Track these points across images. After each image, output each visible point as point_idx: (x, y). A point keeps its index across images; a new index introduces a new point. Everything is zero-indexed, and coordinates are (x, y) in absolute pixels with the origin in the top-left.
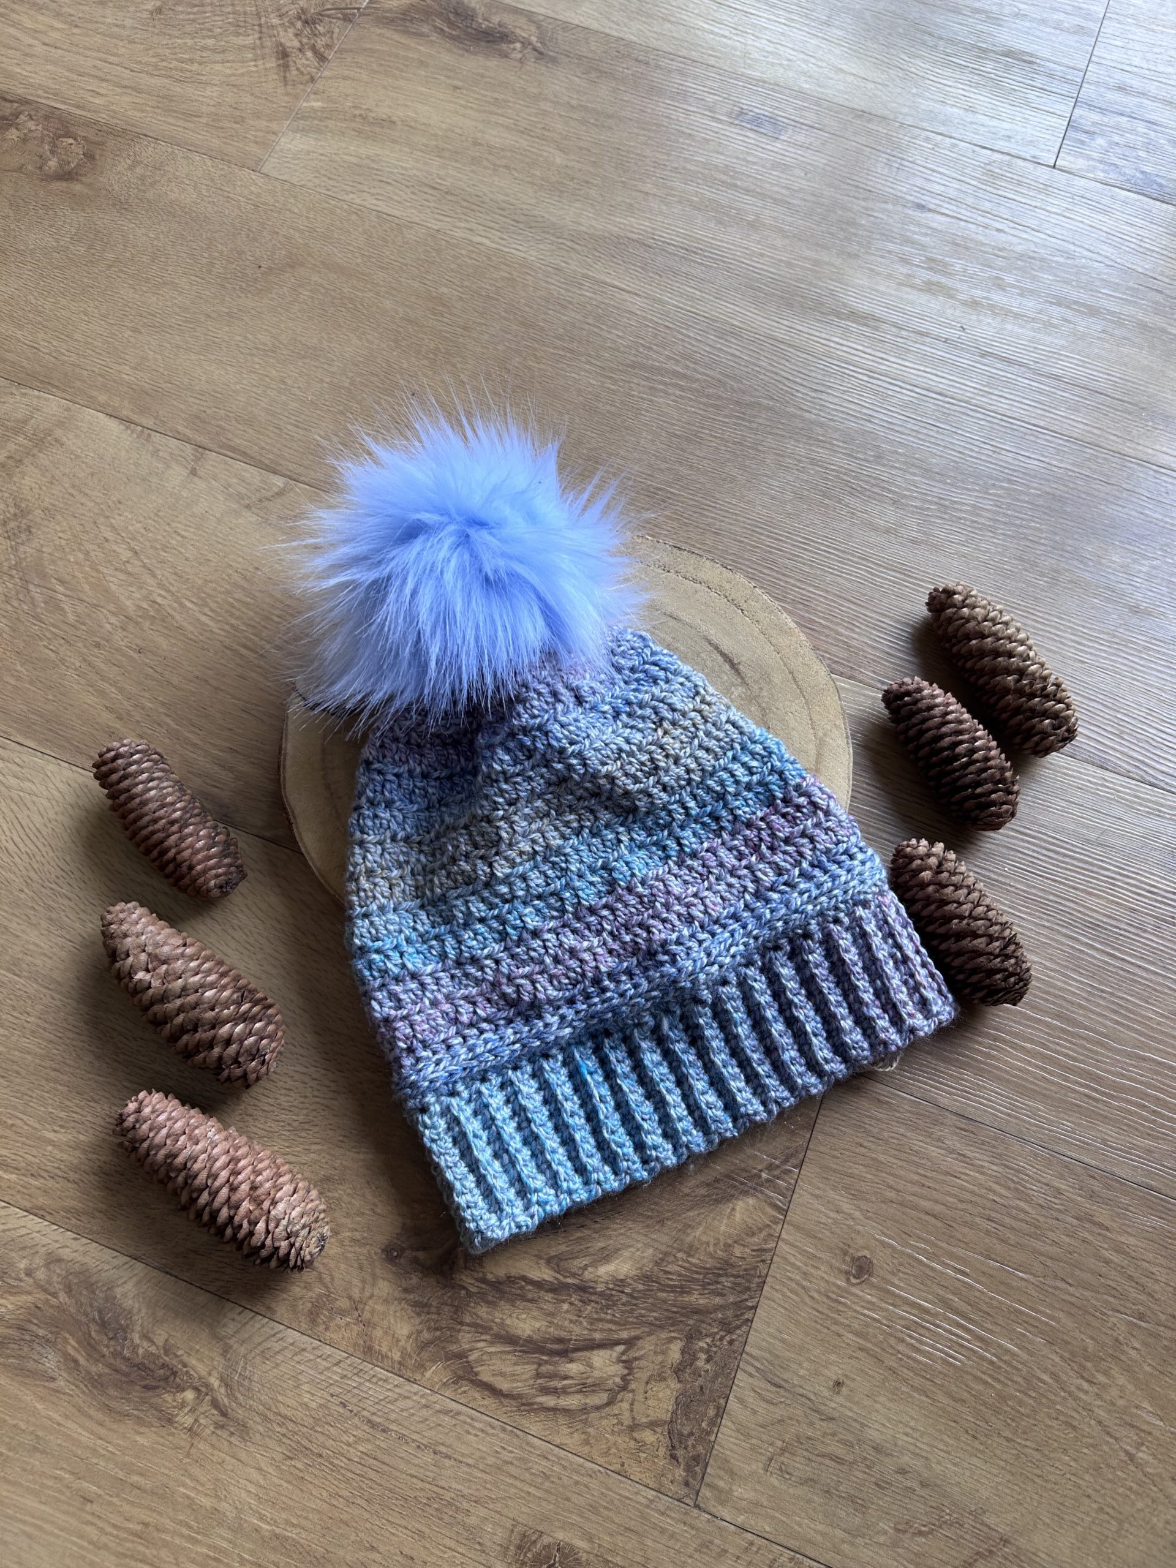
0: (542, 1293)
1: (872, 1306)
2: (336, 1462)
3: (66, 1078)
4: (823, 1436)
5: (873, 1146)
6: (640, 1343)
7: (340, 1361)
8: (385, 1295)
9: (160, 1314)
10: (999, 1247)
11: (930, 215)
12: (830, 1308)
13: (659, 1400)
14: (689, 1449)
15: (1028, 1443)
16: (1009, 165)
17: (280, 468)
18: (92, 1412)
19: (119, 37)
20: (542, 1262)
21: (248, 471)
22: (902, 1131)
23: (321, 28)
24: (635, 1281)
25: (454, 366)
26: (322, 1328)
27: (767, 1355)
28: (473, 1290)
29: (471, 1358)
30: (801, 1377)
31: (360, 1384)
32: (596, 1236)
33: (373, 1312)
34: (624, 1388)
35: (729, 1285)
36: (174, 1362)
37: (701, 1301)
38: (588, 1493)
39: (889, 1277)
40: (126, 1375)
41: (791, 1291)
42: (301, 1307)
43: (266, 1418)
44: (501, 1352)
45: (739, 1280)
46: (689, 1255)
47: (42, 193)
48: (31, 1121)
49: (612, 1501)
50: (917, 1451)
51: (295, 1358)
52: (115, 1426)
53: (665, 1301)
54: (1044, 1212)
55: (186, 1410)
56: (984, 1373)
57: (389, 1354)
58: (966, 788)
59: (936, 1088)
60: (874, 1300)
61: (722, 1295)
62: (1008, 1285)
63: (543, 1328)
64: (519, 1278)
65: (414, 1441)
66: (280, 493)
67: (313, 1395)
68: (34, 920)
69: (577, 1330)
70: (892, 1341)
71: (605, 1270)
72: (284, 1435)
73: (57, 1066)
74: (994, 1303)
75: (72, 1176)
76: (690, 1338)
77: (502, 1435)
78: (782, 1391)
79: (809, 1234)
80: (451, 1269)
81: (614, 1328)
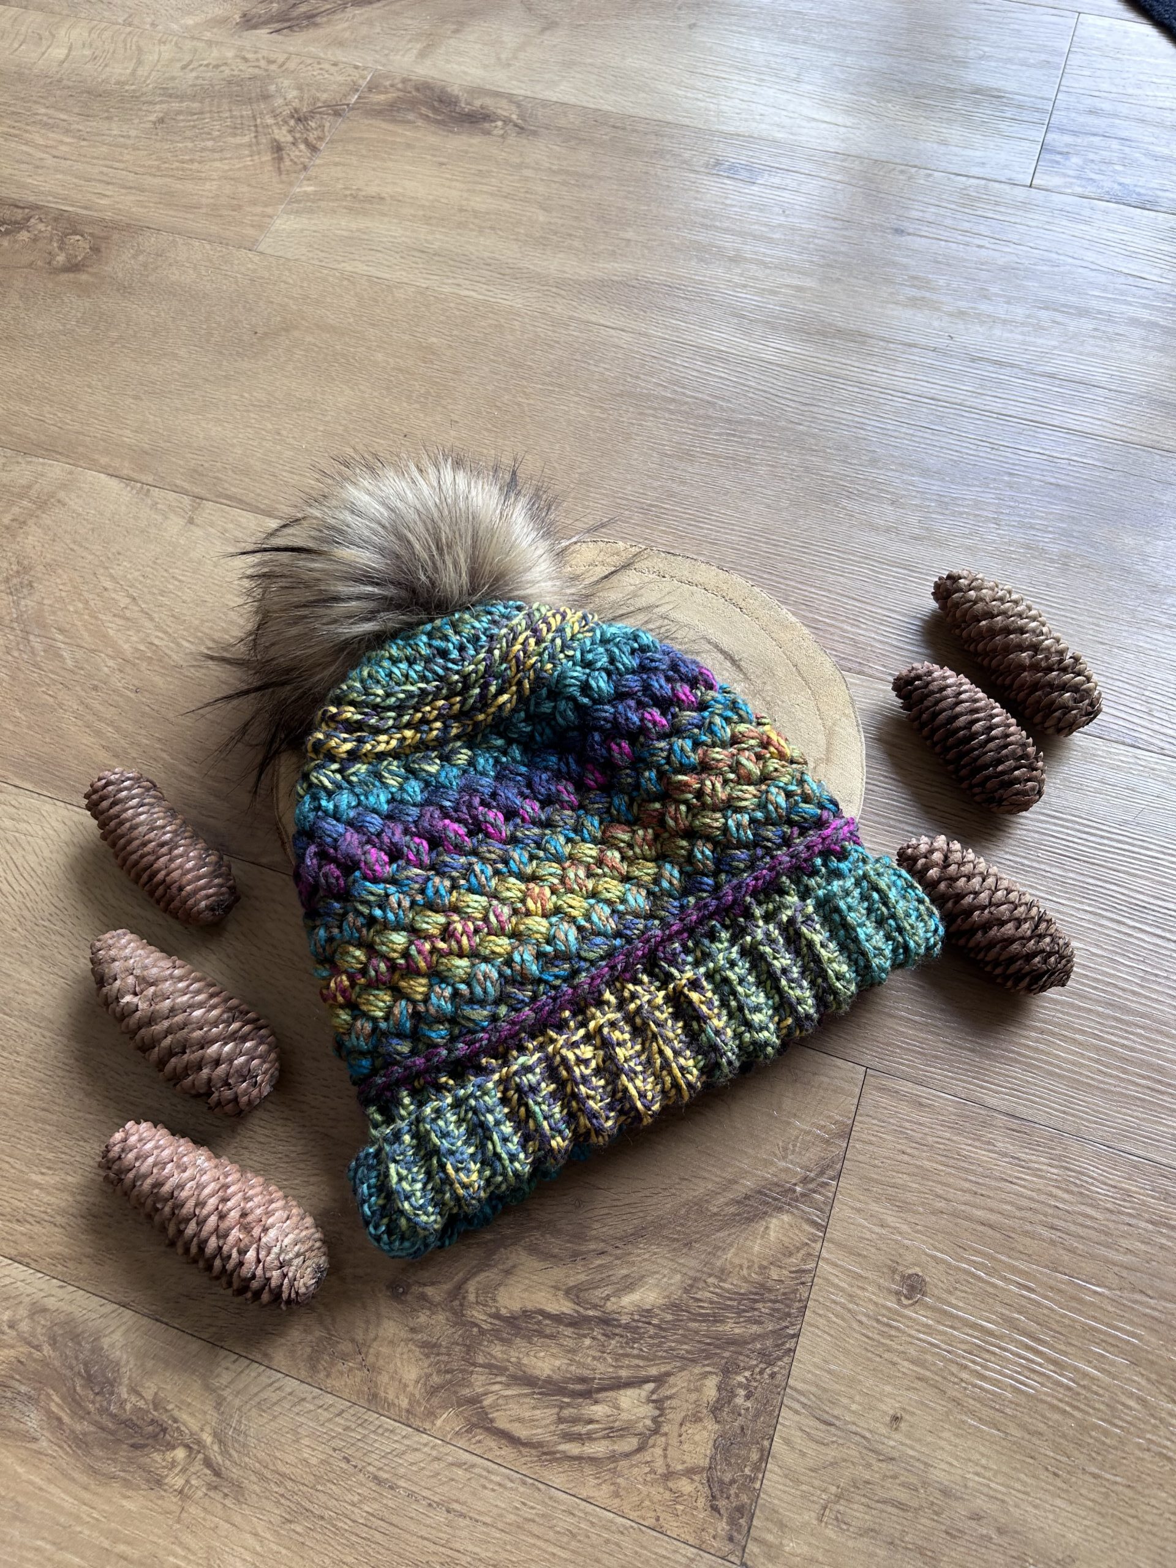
0: (561, 1328)
1: (929, 1330)
2: (340, 1524)
3: (55, 1117)
4: (883, 1479)
5: (916, 1153)
6: (672, 1380)
7: (343, 1411)
8: (391, 1336)
9: (150, 1364)
10: (1066, 1257)
11: (909, 238)
12: (882, 1334)
13: (695, 1443)
14: (732, 1498)
15: (1118, 1479)
16: (986, 188)
17: (275, 512)
18: (76, 1475)
19: (125, 146)
21: (244, 517)
22: (948, 1135)
23: (313, 124)
24: (663, 1310)
25: (444, 407)
26: (322, 1375)
27: (813, 1389)
28: (485, 1326)
29: (486, 1403)
30: (853, 1412)
31: (365, 1436)
32: (618, 1262)
33: (377, 1355)
34: (656, 1432)
35: (767, 1311)
36: (164, 1417)
37: (737, 1331)
38: (620, 1553)
39: (944, 1296)
40: (112, 1433)
41: (837, 1316)
42: (299, 1353)
43: (263, 1478)
44: (519, 1395)
45: (777, 1306)
46: (724, 1281)
47: (50, 285)
48: (17, 1164)
49: (646, 1560)
50: (991, 1493)
51: (296, 1409)
52: (101, 1490)
53: (697, 1332)
54: (1114, 1217)
55: (177, 1470)
56: (1061, 1401)
57: (396, 1401)
58: (986, 767)
59: (982, 1087)
60: (930, 1322)
61: (760, 1323)
62: (1081, 1301)
63: (564, 1367)
64: (535, 1313)
65: (424, 1498)
67: (314, 1450)
68: (26, 958)
69: (601, 1367)
70: (954, 1369)
71: (629, 1300)
72: (282, 1496)
73: (46, 1106)
74: (1067, 1321)
75: (59, 1220)
76: (726, 1372)
77: (521, 1489)
78: (832, 1429)
79: (852, 1252)
80: (462, 1305)
81: (641, 1363)
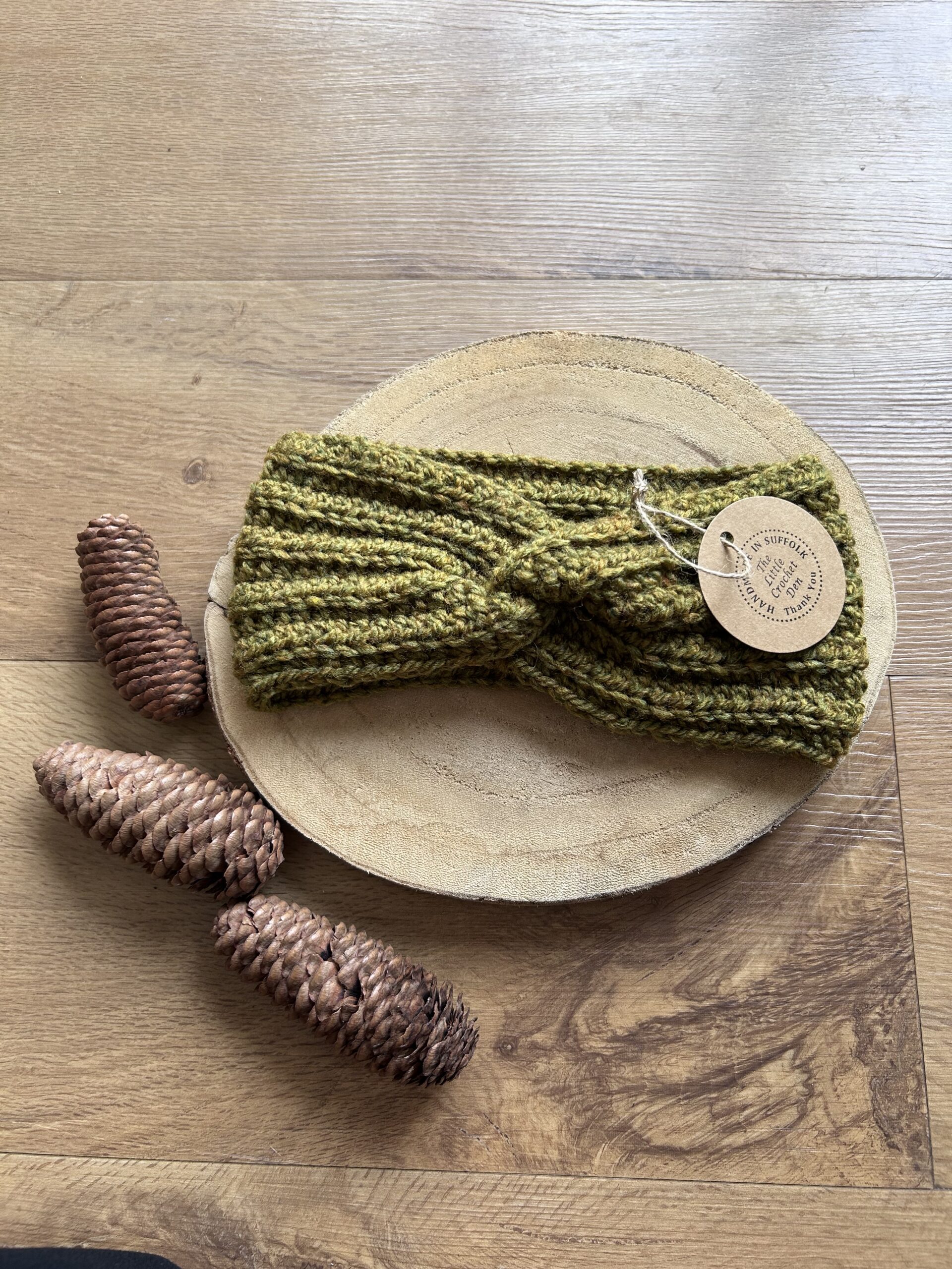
0: (683, 1028)
6: (808, 1040)
7: (496, 1185)
8: (516, 1095)
13: (852, 1092)
14: (905, 1131)
17: (56, 273)
20: (670, 995)
21: (23, 288)
24: (776, 977)
25: (201, 108)
26: (461, 1157)
27: (946, 1002)
28: (607, 1053)
29: (636, 1126)
31: (528, 1201)
32: (716, 945)
33: (510, 1118)
34: (811, 1095)
35: (876, 943)
36: (314, 1257)
37: (854, 972)
38: (818, 1220)
41: (943, 925)
42: (430, 1144)
44: (665, 1108)
45: (883, 935)
46: (824, 928)
48: (52, 1058)
49: (846, 1217)
51: (446, 1201)
53: (816, 986)
57: (546, 1156)
61: (872, 957)
63: (700, 1065)
64: (652, 1022)
65: (610, 1238)
66: (65, 300)
67: (481, 1233)
69: (735, 1052)
71: (740, 978)
73: (58, 987)
76: (858, 1014)
77: (701, 1195)
79: (935, 859)
80: (576, 1040)
81: (773, 1034)
